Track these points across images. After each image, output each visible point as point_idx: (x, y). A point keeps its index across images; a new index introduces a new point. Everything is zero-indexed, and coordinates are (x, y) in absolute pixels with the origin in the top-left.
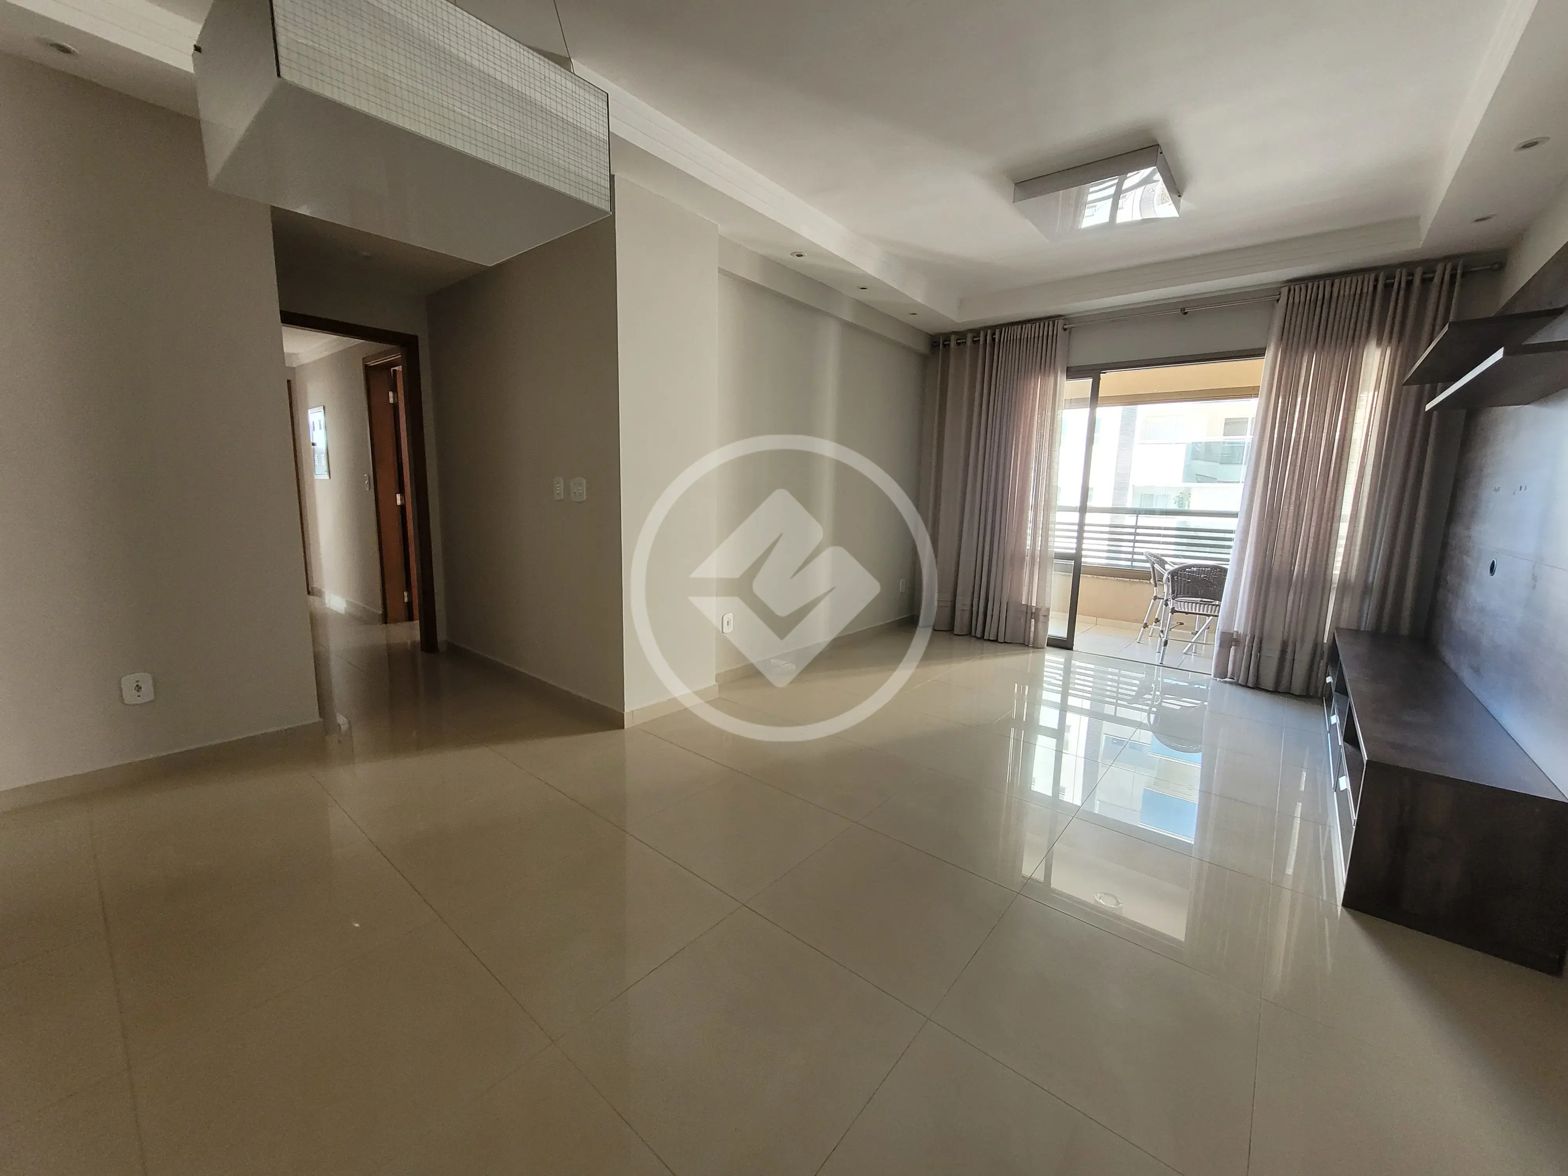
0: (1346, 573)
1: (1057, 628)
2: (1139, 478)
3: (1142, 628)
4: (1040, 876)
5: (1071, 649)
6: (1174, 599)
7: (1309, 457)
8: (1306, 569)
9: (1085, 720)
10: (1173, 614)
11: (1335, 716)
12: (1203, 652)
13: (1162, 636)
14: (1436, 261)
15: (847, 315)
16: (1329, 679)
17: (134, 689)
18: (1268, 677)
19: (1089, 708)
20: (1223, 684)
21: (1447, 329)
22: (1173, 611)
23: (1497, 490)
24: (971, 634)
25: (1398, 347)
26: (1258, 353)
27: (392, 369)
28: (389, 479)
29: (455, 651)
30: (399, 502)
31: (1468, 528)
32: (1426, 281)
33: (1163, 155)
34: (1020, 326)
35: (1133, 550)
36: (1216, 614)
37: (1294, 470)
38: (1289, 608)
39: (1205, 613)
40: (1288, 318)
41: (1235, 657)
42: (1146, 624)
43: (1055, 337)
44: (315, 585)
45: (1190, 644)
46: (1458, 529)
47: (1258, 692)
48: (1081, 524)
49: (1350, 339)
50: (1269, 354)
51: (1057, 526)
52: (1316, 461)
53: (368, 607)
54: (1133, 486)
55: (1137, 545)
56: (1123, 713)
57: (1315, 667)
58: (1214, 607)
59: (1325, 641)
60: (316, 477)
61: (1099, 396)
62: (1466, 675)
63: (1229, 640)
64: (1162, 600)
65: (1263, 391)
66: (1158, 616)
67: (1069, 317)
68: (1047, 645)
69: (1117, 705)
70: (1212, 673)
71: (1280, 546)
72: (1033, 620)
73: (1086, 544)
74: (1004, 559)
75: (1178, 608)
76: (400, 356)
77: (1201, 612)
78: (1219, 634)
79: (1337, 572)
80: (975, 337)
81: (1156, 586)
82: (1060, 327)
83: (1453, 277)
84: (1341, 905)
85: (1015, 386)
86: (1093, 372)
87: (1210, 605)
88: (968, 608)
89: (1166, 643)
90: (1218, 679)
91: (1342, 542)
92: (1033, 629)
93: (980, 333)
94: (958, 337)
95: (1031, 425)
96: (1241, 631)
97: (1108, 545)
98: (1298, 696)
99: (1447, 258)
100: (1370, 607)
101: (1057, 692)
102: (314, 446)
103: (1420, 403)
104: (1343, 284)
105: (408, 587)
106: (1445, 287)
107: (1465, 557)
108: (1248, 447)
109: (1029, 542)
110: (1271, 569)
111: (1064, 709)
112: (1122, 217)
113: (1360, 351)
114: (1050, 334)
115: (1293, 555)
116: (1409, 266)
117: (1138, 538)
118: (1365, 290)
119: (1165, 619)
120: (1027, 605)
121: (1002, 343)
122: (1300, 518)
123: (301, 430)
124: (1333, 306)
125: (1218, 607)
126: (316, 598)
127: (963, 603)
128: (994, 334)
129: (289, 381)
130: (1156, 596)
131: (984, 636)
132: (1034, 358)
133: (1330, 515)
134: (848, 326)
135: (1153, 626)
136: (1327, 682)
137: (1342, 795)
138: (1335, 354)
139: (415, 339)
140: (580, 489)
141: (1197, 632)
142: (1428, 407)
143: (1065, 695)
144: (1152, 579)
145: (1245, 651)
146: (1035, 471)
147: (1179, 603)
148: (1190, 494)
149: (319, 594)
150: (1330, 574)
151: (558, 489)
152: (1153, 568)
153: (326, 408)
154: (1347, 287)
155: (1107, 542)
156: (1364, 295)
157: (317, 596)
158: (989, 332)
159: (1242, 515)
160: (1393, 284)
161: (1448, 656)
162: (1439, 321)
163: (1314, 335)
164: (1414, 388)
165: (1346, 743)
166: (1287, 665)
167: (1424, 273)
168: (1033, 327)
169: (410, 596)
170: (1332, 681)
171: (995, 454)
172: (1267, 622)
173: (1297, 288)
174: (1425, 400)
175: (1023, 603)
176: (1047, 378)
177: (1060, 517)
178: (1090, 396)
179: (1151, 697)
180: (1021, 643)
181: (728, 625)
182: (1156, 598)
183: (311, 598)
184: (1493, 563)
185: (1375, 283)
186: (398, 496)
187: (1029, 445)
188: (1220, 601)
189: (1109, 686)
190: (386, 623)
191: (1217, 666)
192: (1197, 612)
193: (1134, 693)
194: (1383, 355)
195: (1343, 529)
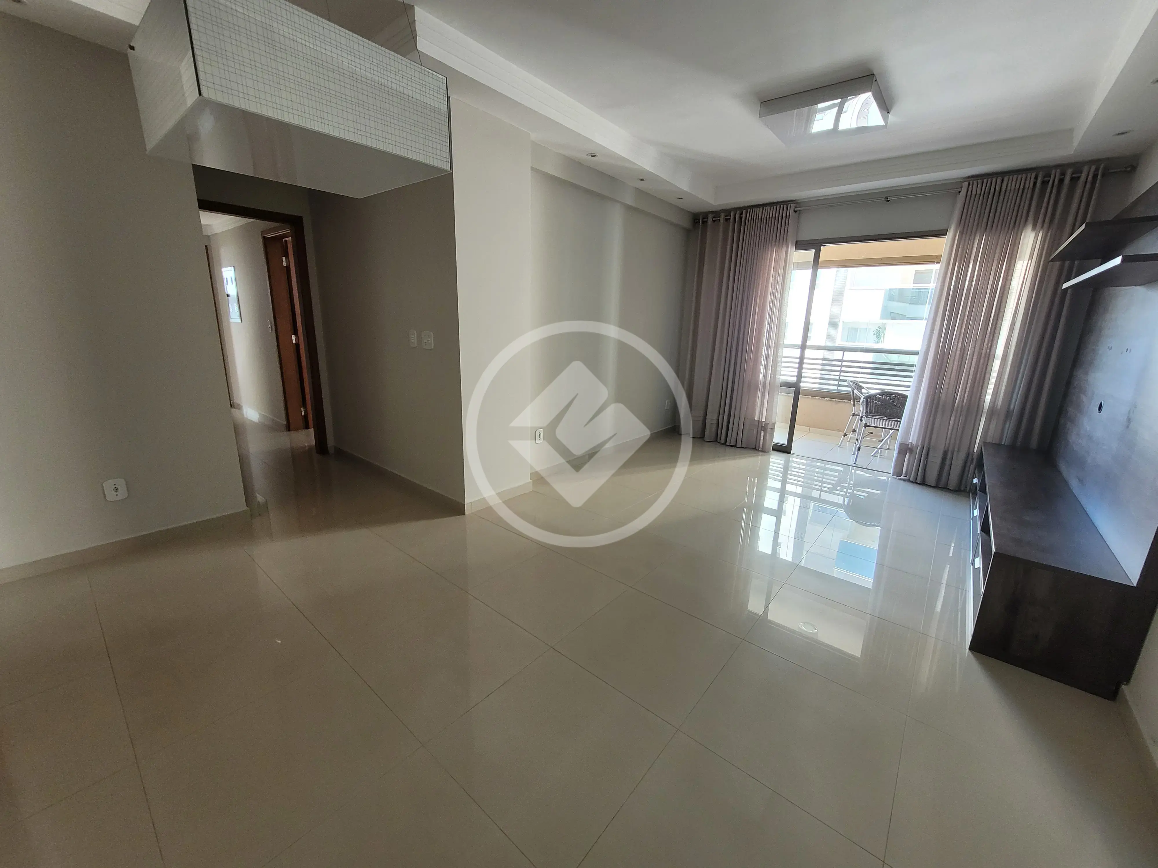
0: (994, 403)
1: (780, 437)
2: (847, 316)
3: (843, 437)
4: (760, 611)
5: (790, 453)
6: (867, 417)
7: (974, 315)
8: (965, 398)
9: (798, 500)
10: (865, 428)
11: (977, 510)
12: (886, 454)
13: (857, 443)
14: (1083, 164)
15: (629, 201)
16: (975, 481)
17: (112, 490)
18: (932, 476)
19: (801, 493)
20: (899, 481)
21: (1084, 227)
22: (866, 426)
23: (1110, 348)
24: (717, 440)
25: (1048, 230)
26: (942, 233)
27: (284, 239)
28: (285, 325)
29: (340, 454)
30: (294, 341)
31: (1087, 373)
32: (1074, 180)
33: (878, 83)
34: (761, 209)
35: (839, 378)
36: (897, 428)
37: (962, 324)
38: (950, 428)
39: (889, 427)
40: (966, 206)
41: (909, 460)
42: (845, 433)
43: (788, 217)
44: (236, 400)
45: (877, 449)
46: (1079, 373)
47: (925, 487)
48: (802, 358)
49: (1012, 224)
50: (950, 234)
51: (784, 359)
52: (979, 319)
53: (275, 419)
54: (843, 322)
55: (842, 374)
56: (825, 496)
57: (967, 468)
58: (896, 422)
59: (975, 451)
60: (231, 320)
61: (820, 260)
62: (1074, 483)
63: (905, 449)
64: (858, 416)
65: (944, 259)
66: (855, 427)
67: (800, 201)
68: (773, 450)
69: (821, 491)
70: (891, 472)
71: (947, 381)
72: (763, 432)
73: (805, 373)
74: (743, 387)
75: (870, 424)
76: (290, 231)
77: (886, 427)
78: (899, 444)
79: (988, 398)
80: (726, 216)
81: (854, 406)
82: (792, 211)
83: (1095, 176)
84: (968, 649)
85: (756, 257)
86: (816, 245)
87: (893, 421)
88: (715, 422)
89: (859, 449)
90: (895, 477)
91: (994, 374)
92: (762, 438)
93: (731, 212)
94: (713, 215)
95: (767, 287)
96: (914, 443)
97: (821, 374)
98: (953, 490)
99: (1092, 162)
100: (1010, 427)
101: (778, 480)
102: (229, 297)
103: (1059, 283)
104: (1010, 181)
105: (304, 405)
106: (1088, 186)
107: (1082, 395)
108: (932, 292)
109: (761, 375)
110: (939, 398)
111: (783, 493)
112: (843, 126)
113: (1019, 233)
114: (784, 215)
115: (956, 391)
116: (1062, 167)
117: (843, 369)
118: (1027, 186)
119: (860, 429)
120: (759, 421)
121: (747, 221)
122: (964, 360)
123: (218, 286)
124: (1001, 198)
125: (899, 423)
126: (237, 410)
127: (712, 417)
128: (741, 214)
129: (206, 246)
130: (854, 413)
131: (726, 442)
132: (772, 230)
133: (987, 358)
134: (630, 209)
135: (850, 435)
136: (974, 482)
137: (976, 571)
138: (999, 236)
139: (300, 218)
140: (430, 340)
141: (883, 440)
142: (1065, 286)
143: (784, 482)
144: (852, 400)
145: (916, 457)
146: (768, 321)
147: (871, 419)
148: (885, 328)
149: (239, 407)
150: (983, 401)
151: (412, 339)
152: (853, 392)
153: (235, 267)
154: (1014, 183)
155: (820, 372)
156: (1026, 189)
157: (237, 409)
158: (738, 212)
159: (921, 354)
160: (1049, 181)
161: (1063, 467)
162: (1079, 218)
163: (985, 220)
164: (1058, 264)
165: (982, 532)
166: (947, 468)
167: (1073, 174)
168: (772, 210)
169: (306, 411)
170: (977, 482)
171: (739, 309)
172: (934, 437)
173: (975, 182)
174: (1062, 281)
175: (756, 419)
176: (780, 249)
177: (786, 352)
178: (813, 260)
179: (846, 485)
180: (753, 448)
181: (539, 437)
182: (854, 415)
183: (233, 410)
184: (1101, 404)
185: (1035, 180)
186: (293, 337)
187: (765, 302)
188: (901, 419)
189: (816, 476)
190: (289, 431)
191: (895, 468)
192: (883, 426)
193: (834, 482)
194: (1036, 237)
195: (996, 365)
